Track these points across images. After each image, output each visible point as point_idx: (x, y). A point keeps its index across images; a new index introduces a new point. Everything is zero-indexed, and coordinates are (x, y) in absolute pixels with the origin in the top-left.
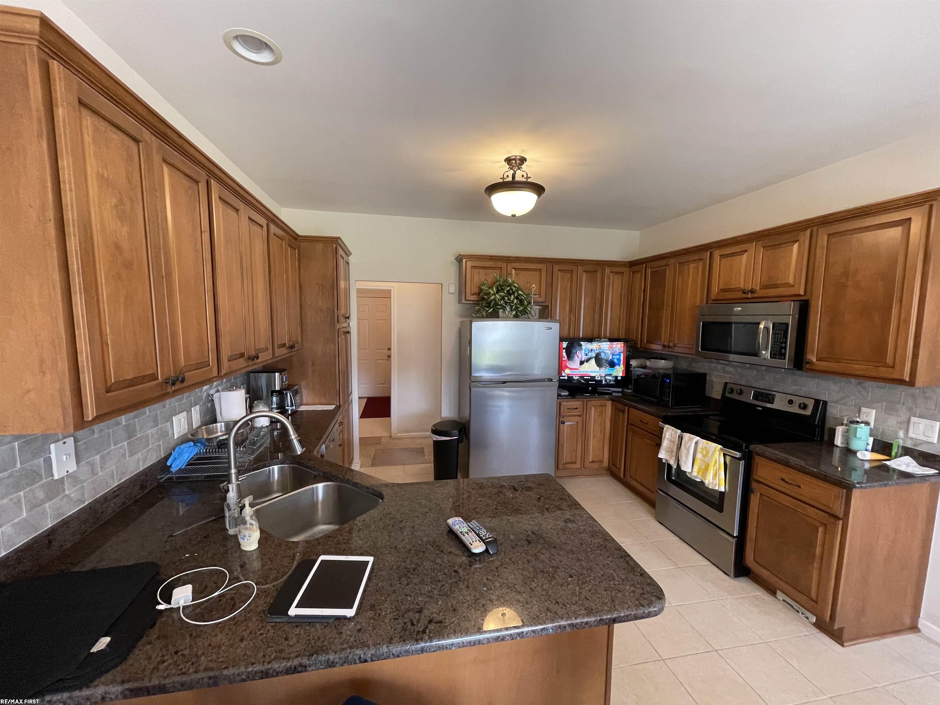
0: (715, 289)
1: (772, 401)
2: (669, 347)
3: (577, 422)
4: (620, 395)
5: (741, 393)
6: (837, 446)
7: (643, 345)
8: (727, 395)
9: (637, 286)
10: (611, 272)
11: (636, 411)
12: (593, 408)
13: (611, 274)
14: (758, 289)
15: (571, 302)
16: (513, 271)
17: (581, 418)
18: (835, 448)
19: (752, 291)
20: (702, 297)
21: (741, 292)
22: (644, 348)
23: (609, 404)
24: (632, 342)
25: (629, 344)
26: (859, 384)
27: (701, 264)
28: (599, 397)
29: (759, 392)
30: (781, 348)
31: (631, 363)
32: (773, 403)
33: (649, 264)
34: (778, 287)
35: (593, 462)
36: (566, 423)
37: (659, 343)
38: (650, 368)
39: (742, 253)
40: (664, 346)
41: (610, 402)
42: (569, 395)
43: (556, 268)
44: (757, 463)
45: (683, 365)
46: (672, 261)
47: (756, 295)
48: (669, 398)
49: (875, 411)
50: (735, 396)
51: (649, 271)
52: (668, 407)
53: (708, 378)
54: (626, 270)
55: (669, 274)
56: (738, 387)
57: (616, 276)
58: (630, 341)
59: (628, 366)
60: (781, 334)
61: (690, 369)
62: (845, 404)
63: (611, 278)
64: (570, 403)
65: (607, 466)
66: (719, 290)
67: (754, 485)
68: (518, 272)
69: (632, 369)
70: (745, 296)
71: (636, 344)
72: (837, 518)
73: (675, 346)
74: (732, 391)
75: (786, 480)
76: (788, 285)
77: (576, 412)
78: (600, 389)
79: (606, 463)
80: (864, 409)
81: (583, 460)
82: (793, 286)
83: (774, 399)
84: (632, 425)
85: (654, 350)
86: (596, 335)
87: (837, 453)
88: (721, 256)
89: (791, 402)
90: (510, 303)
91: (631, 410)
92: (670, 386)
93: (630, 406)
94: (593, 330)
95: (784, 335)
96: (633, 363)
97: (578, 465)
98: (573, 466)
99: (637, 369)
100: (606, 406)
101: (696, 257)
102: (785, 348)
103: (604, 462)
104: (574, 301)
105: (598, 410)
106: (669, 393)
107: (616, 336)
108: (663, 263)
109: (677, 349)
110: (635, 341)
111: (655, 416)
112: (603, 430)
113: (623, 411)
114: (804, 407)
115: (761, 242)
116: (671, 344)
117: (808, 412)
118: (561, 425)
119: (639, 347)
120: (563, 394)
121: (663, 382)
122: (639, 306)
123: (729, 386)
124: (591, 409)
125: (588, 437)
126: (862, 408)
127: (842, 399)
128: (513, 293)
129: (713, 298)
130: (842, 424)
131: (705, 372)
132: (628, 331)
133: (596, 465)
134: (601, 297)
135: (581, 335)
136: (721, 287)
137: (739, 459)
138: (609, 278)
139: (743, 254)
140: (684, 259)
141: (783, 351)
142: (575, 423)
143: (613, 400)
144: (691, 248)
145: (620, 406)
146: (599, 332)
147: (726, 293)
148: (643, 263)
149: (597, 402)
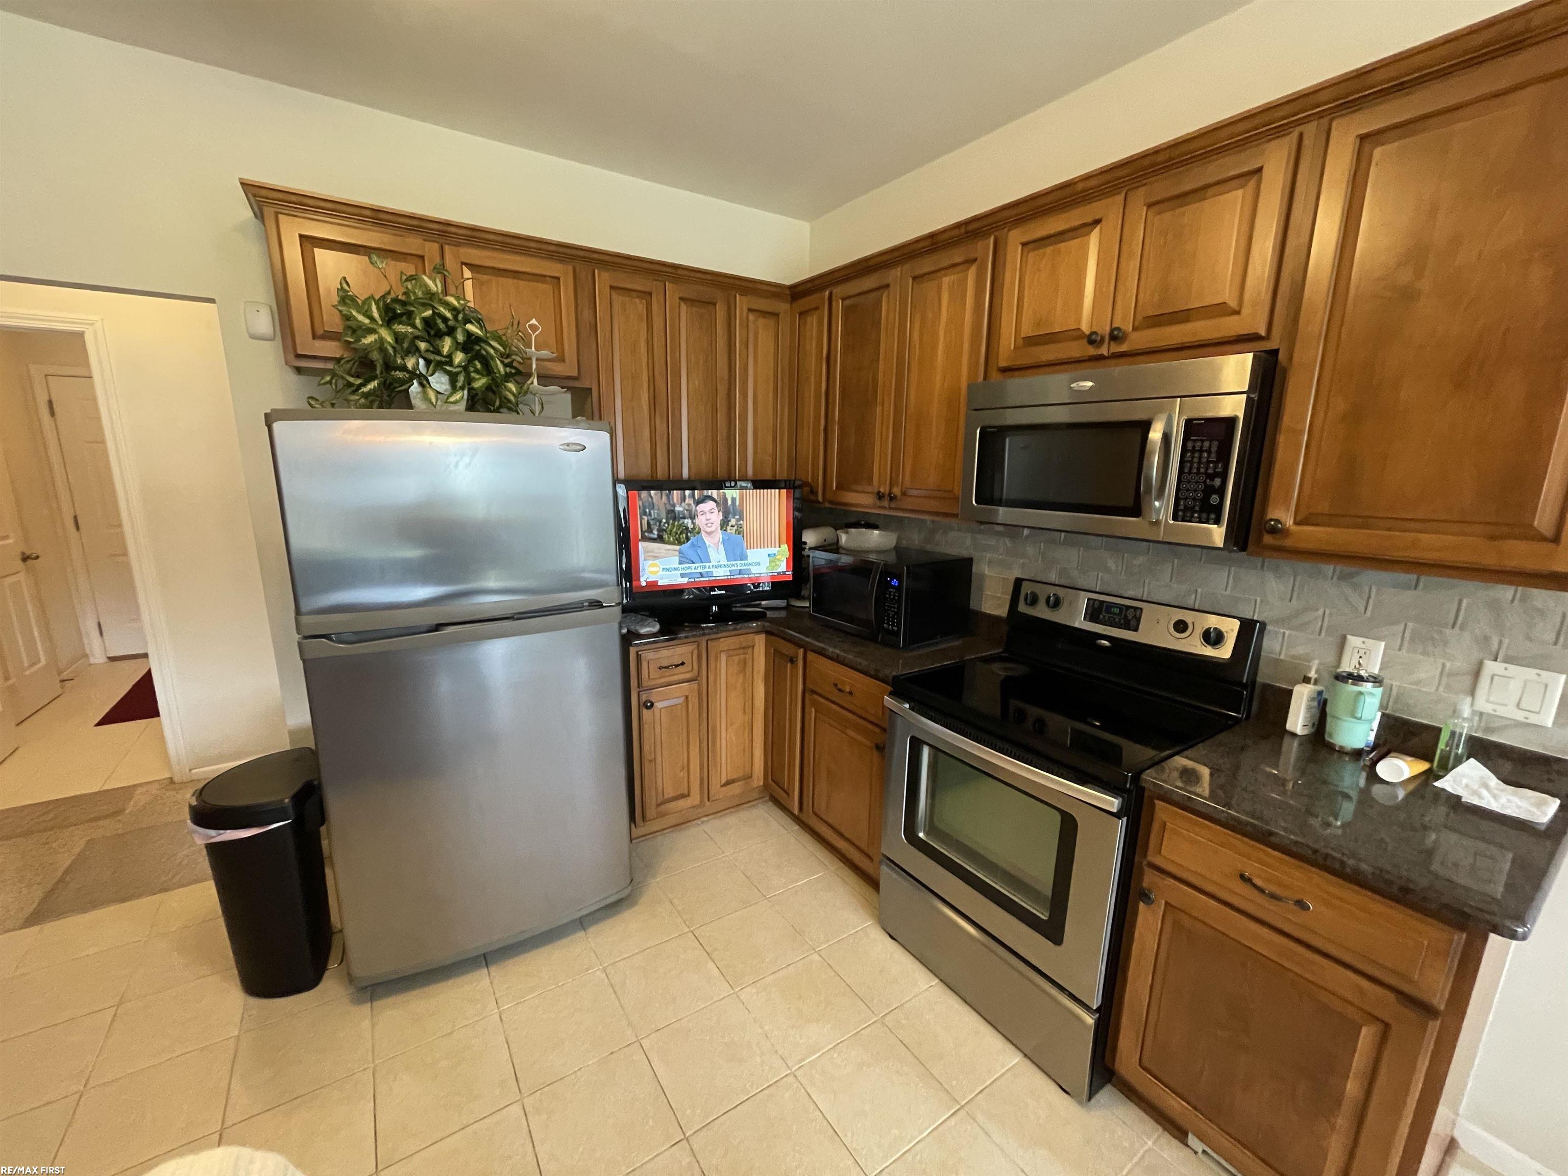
0: (1008, 340)
1: (1133, 623)
2: (892, 498)
3: (687, 697)
4: (783, 614)
5: (1056, 604)
6: (1294, 735)
7: (829, 496)
8: (1022, 608)
9: (811, 346)
10: (750, 310)
11: (822, 660)
12: (723, 657)
13: (751, 317)
14: (1131, 329)
15: (652, 380)
16: (467, 273)
17: (694, 685)
18: (1287, 740)
19: (1116, 336)
20: (973, 366)
21: (1085, 341)
22: (831, 502)
23: (760, 641)
24: (807, 489)
25: (798, 493)
26: (1343, 577)
27: (972, 272)
28: (735, 629)
29: (1102, 602)
30: (1209, 491)
31: (804, 540)
32: (1136, 629)
33: (839, 291)
34: (1187, 320)
35: (728, 783)
36: (658, 705)
37: (870, 489)
38: (849, 552)
39: (1086, 229)
40: (880, 496)
41: (763, 636)
42: (661, 632)
43: (603, 279)
44: (1164, 825)
45: (915, 539)
46: (896, 272)
47: (1124, 348)
48: (899, 626)
49: (1383, 644)
50: (1042, 612)
51: (839, 306)
52: (895, 646)
53: (974, 569)
54: (783, 307)
55: (888, 308)
56: (1052, 590)
57: (761, 321)
58: (800, 487)
59: (797, 547)
60: (1209, 452)
61: (929, 547)
62: (1301, 627)
63: (751, 325)
64: (665, 653)
65: (761, 783)
66: (1020, 342)
67: (1149, 879)
68: (485, 277)
69: (806, 552)
70: (1092, 351)
71: (813, 492)
72: (1427, 1010)
73: (904, 494)
74: (1033, 600)
75: (1258, 882)
76: (1221, 310)
77: (682, 674)
78: (738, 608)
79: (758, 779)
80: (1354, 641)
81: (706, 783)
82: (1238, 313)
83: (1138, 620)
84: (813, 692)
85: (857, 505)
86: (721, 472)
87: (1292, 750)
88: (1024, 244)
89: (1181, 626)
90: (441, 364)
91: (811, 656)
92: (900, 597)
93: (807, 648)
94: (715, 458)
95: (1219, 452)
96: (810, 538)
97: (695, 798)
98: (682, 804)
99: (818, 554)
100: (753, 647)
101: (957, 256)
102: (1221, 492)
103: (755, 777)
104: (660, 383)
105: (736, 658)
106: (898, 613)
107: (768, 476)
108: (869, 283)
109: (908, 503)
110: (811, 487)
111: (871, 676)
112: (748, 704)
113: (792, 661)
114: (1213, 638)
115: (1143, 189)
116: (896, 491)
117: (1225, 652)
118: (645, 711)
119: (820, 499)
120: (643, 631)
121: (884, 585)
122: (817, 402)
123: (1026, 588)
124: (717, 658)
125: (714, 727)
126: (1349, 637)
127: (1298, 614)
128: (451, 331)
129: (1003, 364)
130: (1306, 680)
131: (965, 553)
132: (794, 461)
133: (736, 789)
134: (730, 371)
135: (685, 474)
136: (1027, 330)
137: (1117, 815)
138: (746, 325)
139: (1089, 233)
140: (926, 265)
141: (1214, 499)
142: (682, 700)
143: (768, 633)
144: (944, 231)
145: (787, 648)
146: (729, 459)
147: (1041, 348)
148: (822, 289)
149: (730, 640)
